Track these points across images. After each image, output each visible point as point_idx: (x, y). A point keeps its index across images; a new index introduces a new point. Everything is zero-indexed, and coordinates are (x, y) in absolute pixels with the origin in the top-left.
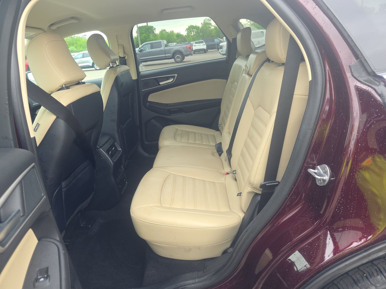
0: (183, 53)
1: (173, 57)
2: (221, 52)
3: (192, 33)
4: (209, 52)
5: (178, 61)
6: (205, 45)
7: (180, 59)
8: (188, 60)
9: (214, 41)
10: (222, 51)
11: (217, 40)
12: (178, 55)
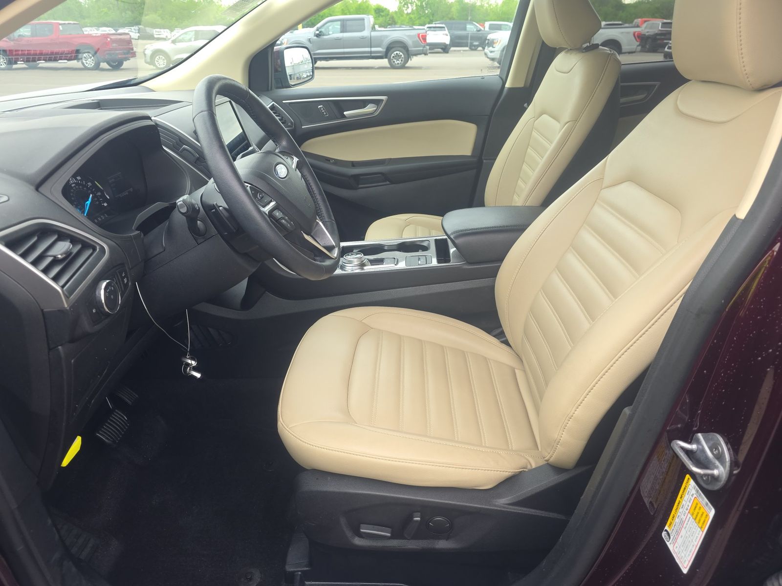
0: (408, 49)
1: (386, 55)
2: (489, 52)
3: (408, 8)
4: (452, 51)
5: (397, 65)
6: (449, 34)
7: (402, 60)
8: (417, 65)
9: (465, 29)
10: (491, 52)
11: (472, 27)
12: (398, 52)
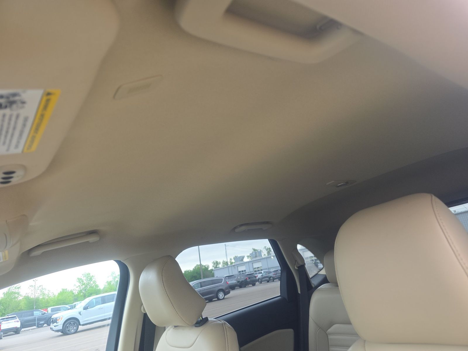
2: (54, 327)
4: (23, 331)
9: (33, 315)
11: (38, 312)
